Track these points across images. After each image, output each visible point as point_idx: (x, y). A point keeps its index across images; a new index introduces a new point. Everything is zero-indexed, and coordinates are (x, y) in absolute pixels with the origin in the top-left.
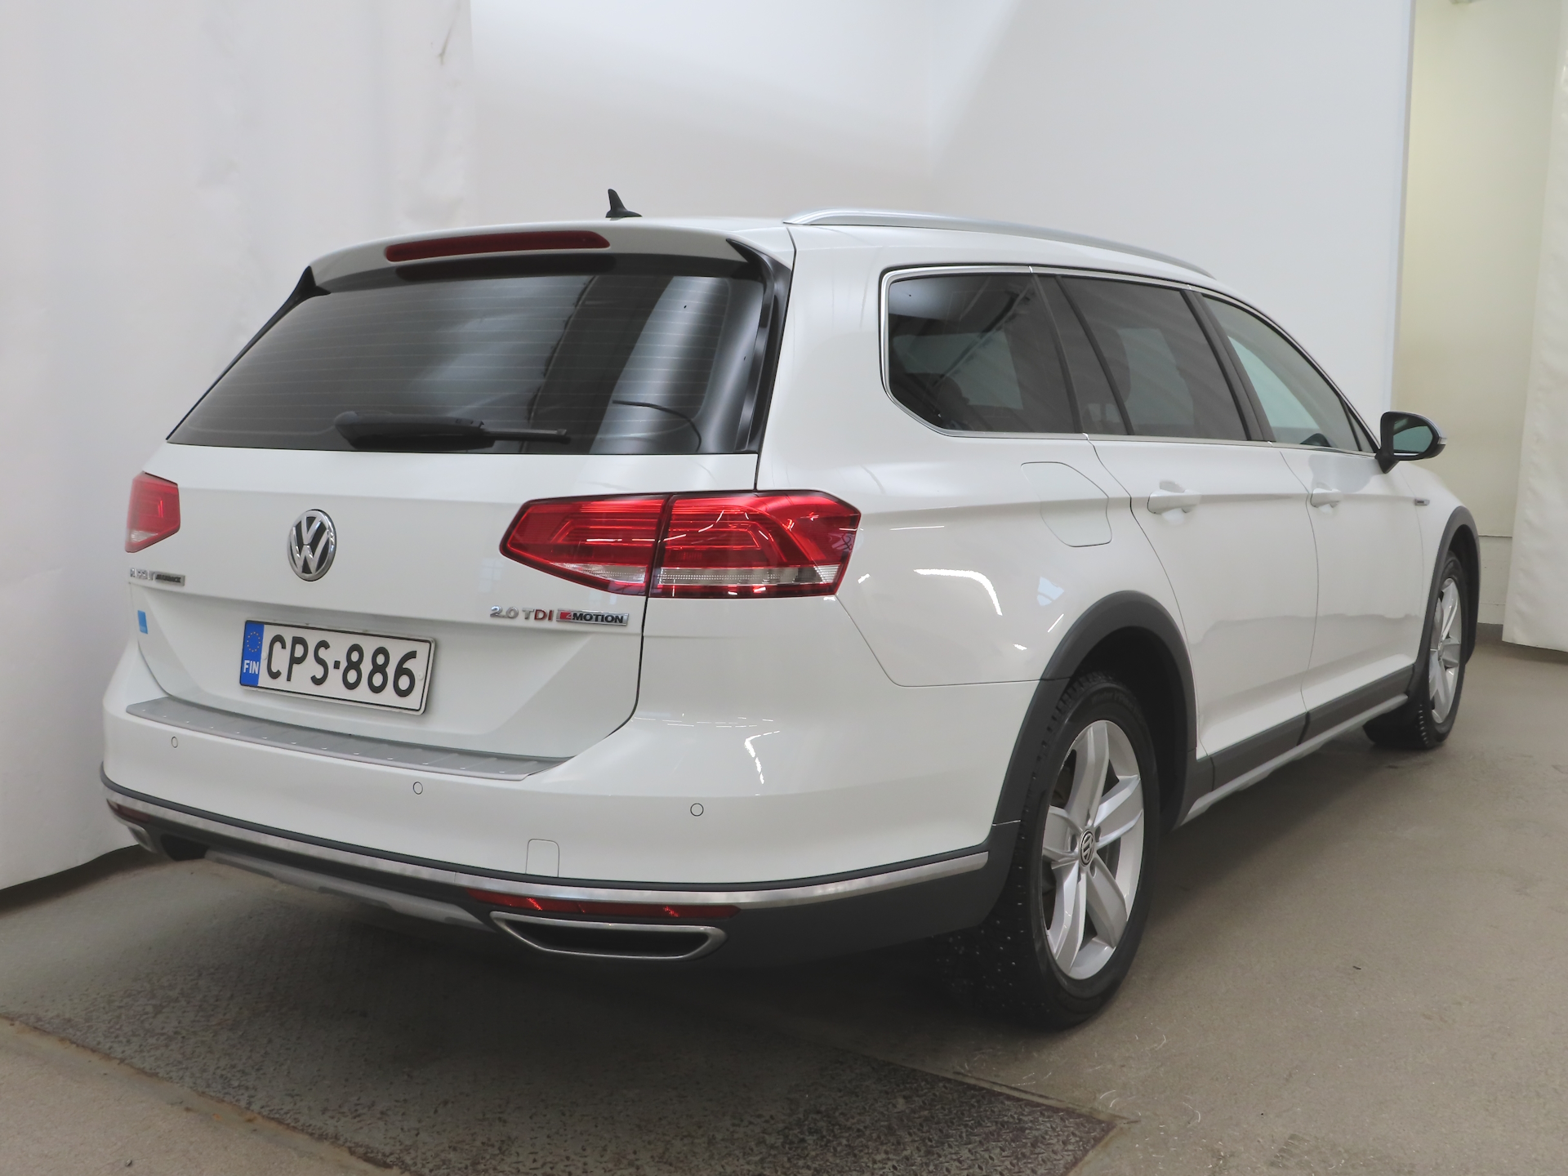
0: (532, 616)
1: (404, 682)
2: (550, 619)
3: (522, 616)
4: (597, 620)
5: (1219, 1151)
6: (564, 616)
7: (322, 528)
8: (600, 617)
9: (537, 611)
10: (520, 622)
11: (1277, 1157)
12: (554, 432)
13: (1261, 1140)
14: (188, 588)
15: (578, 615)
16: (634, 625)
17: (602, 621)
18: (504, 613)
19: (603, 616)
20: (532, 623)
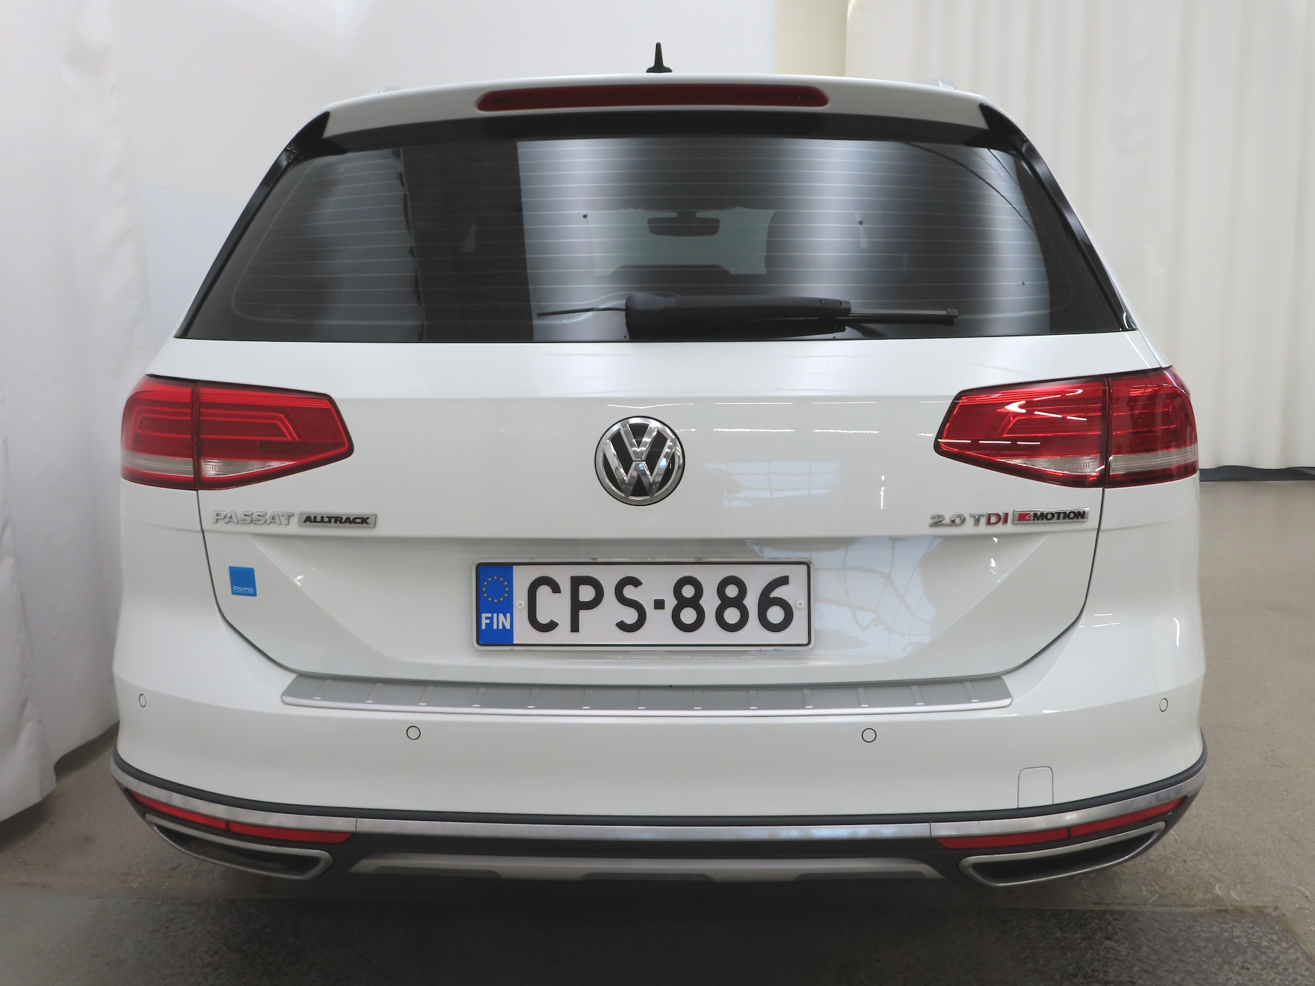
0: (983, 521)
1: (775, 614)
2: (1006, 521)
3: (970, 522)
4: (1058, 518)
6: (1022, 517)
7: (660, 440)
8: (1062, 515)
9: (989, 516)
10: (968, 528)
12: (943, 313)
14: (383, 529)
15: (1039, 514)
16: (1092, 521)
17: (1064, 518)
18: (947, 521)
19: (1065, 513)
20: (983, 528)
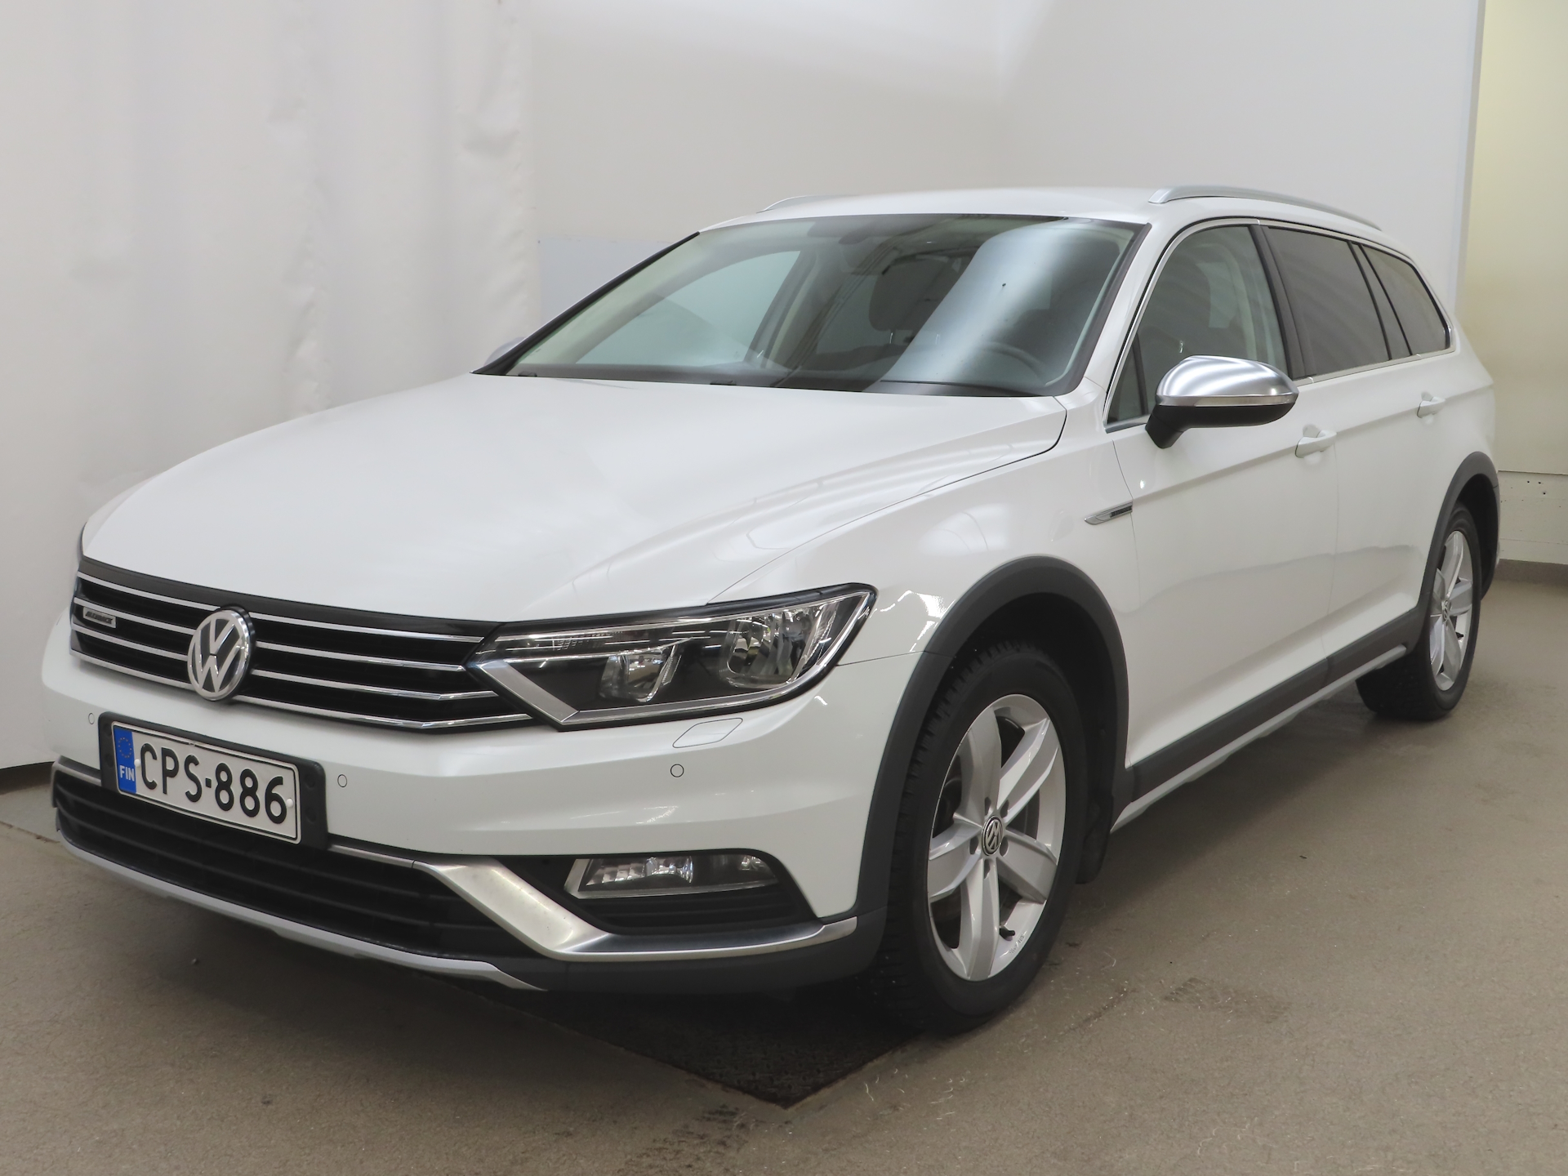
5: (1123, 988)
11: (1172, 993)
13: (1163, 981)
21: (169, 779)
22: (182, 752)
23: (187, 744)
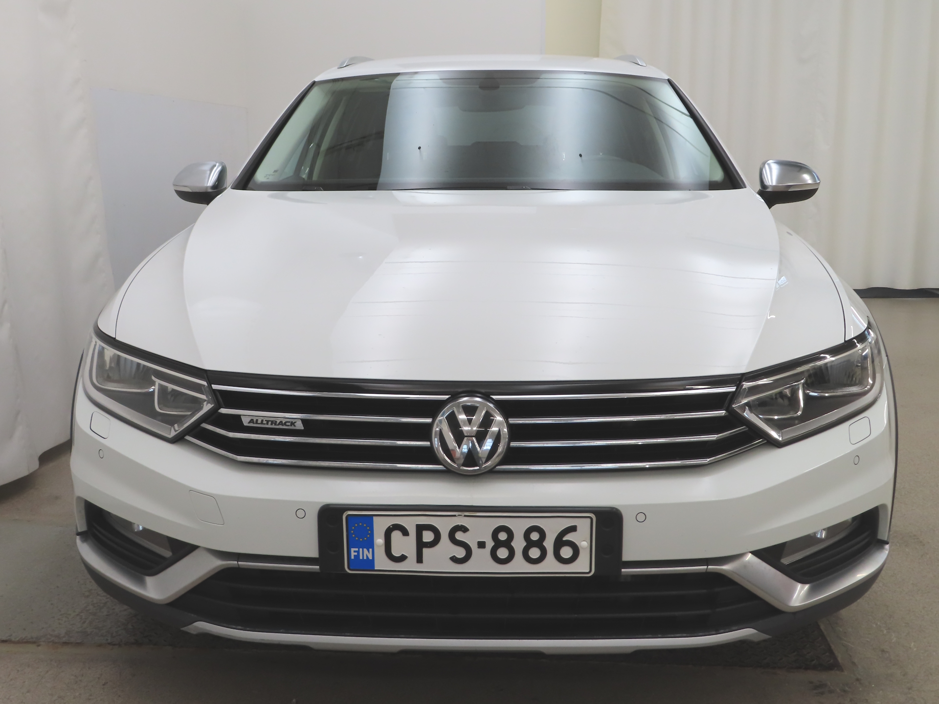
21: (426, 551)
22: (444, 525)
23: (455, 516)
